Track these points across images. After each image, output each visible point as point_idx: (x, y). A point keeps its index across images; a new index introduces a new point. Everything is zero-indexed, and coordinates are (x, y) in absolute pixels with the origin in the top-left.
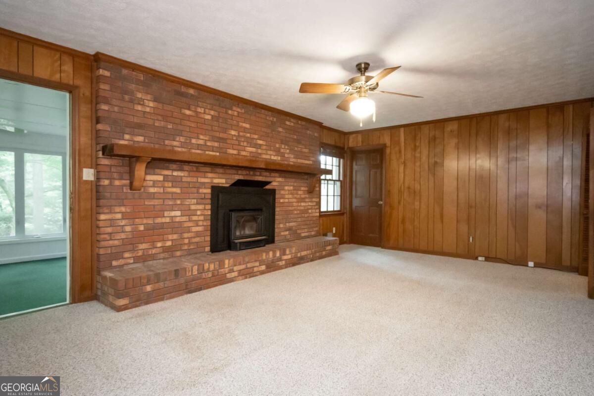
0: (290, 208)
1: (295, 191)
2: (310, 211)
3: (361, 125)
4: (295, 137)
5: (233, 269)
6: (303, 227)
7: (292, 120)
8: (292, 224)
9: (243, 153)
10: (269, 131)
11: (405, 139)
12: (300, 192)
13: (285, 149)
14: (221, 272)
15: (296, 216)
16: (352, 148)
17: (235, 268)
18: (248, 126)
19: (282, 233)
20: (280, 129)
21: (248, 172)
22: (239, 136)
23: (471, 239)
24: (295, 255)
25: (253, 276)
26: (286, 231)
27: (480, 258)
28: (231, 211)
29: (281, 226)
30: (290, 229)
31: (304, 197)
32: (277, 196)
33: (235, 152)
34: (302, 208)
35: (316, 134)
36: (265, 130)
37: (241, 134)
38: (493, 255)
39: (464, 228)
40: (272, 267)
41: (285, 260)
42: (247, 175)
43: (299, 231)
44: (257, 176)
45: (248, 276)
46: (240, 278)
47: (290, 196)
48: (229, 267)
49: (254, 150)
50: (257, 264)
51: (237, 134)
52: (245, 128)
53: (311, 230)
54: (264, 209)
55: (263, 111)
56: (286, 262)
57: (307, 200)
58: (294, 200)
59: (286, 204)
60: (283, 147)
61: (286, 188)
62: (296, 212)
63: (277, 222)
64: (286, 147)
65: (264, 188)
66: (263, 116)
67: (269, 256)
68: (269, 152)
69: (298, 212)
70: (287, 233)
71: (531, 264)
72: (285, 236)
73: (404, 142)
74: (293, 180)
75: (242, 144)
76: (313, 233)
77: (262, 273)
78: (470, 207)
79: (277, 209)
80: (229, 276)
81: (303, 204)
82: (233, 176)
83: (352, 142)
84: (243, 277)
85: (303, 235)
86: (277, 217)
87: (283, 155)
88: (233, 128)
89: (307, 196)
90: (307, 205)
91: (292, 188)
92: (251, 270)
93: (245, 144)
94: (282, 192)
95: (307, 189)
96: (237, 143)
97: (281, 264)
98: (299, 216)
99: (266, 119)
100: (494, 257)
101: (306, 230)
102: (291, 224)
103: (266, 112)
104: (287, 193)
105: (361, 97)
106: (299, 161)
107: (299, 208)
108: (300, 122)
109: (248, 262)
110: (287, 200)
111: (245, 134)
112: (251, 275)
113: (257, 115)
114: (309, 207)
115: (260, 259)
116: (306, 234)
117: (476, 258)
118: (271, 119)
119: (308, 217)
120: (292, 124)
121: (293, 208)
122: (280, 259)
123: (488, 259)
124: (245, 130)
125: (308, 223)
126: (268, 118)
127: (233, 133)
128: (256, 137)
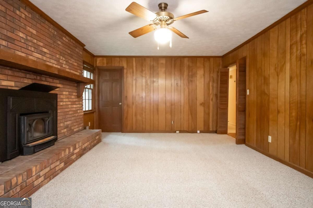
0: (67, 110)
1: (69, 96)
2: (79, 111)
3: (158, 49)
4: (69, 52)
5: (39, 175)
6: (75, 124)
7: (67, 37)
8: (69, 123)
9: (31, 57)
10: (52, 42)
11: (136, 65)
12: (73, 97)
13: (62, 61)
14: (29, 181)
15: (71, 116)
16: (99, 66)
17: (42, 173)
18: (34, 32)
19: (62, 131)
20: (59, 43)
21: (35, 77)
22: (27, 40)
23: (172, 122)
24: (81, 148)
25: (55, 176)
26: (65, 129)
27: (177, 132)
28: (22, 115)
29: (62, 125)
30: (67, 127)
31: (75, 101)
32: (59, 100)
33: (23, 55)
34: (74, 109)
35: (81, 53)
36: (49, 40)
37: (29, 38)
38: (182, 130)
39: (169, 116)
40: (68, 162)
41: (75, 154)
42: (35, 79)
43: (72, 128)
44: (43, 81)
45: (52, 177)
46: (46, 181)
47: (67, 100)
48: (36, 174)
49: (40, 56)
50: (58, 163)
51: (25, 38)
52: (32, 33)
53: (80, 126)
54: (50, 112)
55: (46, 22)
56: (76, 155)
57: (77, 103)
58: (69, 103)
59: (64, 107)
60: (61, 58)
61: (64, 93)
62: (70, 113)
63: (58, 122)
64: (64, 59)
65: (49, 92)
66: (47, 27)
67: (66, 153)
68: (52, 61)
69: (72, 112)
70: (65, 130)
71: (198, 132)
72: (64, 133)
73: (136, 67)
74: (68, 87)
75: (30, 48)
76: (81, 128)
77: (62, 170)
78: (171, 105)
79: (59, 111)
80: (36, 183)
81: (75, 106)
82: (22, 79)
83: (99, 63)
84: (48, 179)
85: (75, 130)
86: (59, 118)
87: (61, 65)
88: (22, 29)
89: (77, 99)
90: (77, 107)
91: (67, 93)
92: (54, 170)
93: (33, 49)
94: (62, 97)
95: (76, 94)
96: (25, 46)
97: (73, 158)
98: (73, 115)
99: (49, 30)
100: (183, 130)
101: (77, 126)
102: (67, 122)
103: (49, 24)
104: (65, 97)
105: (162, 27)
106: (72, 71)
107: (72, 109)
108: (72, 40)
109: (52, 164)
110: (64, 103)
111: (32, 39)
112: (55, 174)
113: (42, 24)
114: (78, 108)
115: (60, 157)
116: (77, 129)
117: (175, 132)
118: (53, 31)
119: (78, 116)
120: (67, 41)
121: (69, 110)
122: (73, 154)
123: (181, 132)
124: (32, 35)
125: (78, 120)
126: (50, 30)
127: (21, 35)
128: (41, 44)
